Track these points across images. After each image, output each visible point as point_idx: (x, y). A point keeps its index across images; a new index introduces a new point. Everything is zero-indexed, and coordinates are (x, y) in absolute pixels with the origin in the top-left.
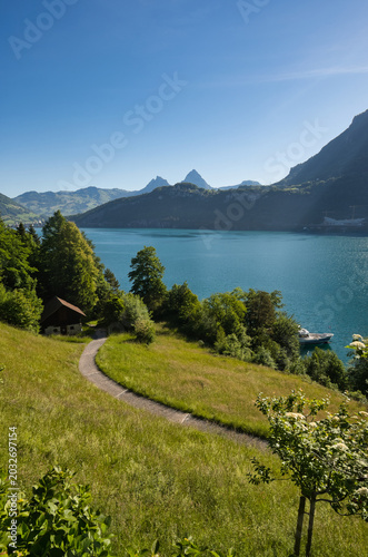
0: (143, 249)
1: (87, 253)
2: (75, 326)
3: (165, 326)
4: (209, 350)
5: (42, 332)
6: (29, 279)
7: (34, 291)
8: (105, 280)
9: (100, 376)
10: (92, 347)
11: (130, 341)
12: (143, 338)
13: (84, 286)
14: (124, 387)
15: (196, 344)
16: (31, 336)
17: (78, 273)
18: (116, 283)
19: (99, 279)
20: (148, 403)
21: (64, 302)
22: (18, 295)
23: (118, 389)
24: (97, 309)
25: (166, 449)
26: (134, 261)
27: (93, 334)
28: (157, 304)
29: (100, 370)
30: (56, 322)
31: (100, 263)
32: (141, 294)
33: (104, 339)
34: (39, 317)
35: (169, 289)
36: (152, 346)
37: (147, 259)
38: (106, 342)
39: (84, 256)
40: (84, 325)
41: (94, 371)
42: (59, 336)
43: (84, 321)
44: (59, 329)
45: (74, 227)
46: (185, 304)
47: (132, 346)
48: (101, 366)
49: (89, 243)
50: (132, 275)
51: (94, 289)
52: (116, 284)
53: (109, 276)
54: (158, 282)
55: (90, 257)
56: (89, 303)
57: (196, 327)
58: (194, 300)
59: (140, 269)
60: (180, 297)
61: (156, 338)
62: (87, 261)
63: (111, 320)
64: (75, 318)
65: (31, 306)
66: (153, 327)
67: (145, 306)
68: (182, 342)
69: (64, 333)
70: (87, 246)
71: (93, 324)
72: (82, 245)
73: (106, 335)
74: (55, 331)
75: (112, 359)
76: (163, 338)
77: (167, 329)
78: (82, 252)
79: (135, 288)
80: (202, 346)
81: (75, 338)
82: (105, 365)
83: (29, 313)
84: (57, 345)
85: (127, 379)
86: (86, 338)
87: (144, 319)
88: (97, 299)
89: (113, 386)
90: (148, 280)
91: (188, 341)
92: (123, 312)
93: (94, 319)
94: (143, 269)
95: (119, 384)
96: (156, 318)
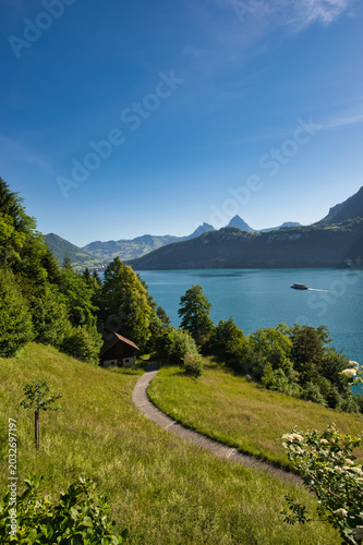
0: (191, 288)
1: (141, 292)
2: (130, 359)
3: (212, 360)
4: (256, 384)
5: (101, 365)
6: (91, 316)
7: (95, 327)
8: (157, 317)
9: (151, 407)
10: (145, 378)
11: (180, 374)
12: (192, 372)
13: (138, 322)
14: (173, 419)
15: (243, 379)
16: (92, 367)
17: (134, 311)
18: (167, 319)
19: (152, 316)
20: (195, 435)
21: (120, 337)
22: (82, 330)
23: (167, 420)
24: (150, 344)
25: (209, 483)
26: (183, 299)
27: (146, 367)
28: (205, 339)
29: (151, 401)
30: (114, 355)
31: (152, 301)
32: (190, 329)
33: (156, 372)
34: (99, 351)
35: (215, 325)
36: (202, 380)
37: (194, 297)
38: (158, 375)
39: (139, 296)
40: (138, 358)
41: (146, 402)
42: (116, 368)
43: (138, 354)
44: (116, 361)
45: (130, 270)
46: (231, 339)
47: (183, 380)
48: (152, 397)
49: (143, 283)
50: (181, 311)
51: (148, 325)
52: (167, 321)
53: (160, 313)
54: (205, 318)
55: (144, 296)
56: (142, 338)
57: (243, 361)
58: (240, 335)
59: (188, 306)
60: (226, 332)
61: (205, 372)
62: (141, 300)
63: (164, 355)
64: (130, 351)
65: (92, 340)
66: (205, 361)
67: (193, 340)
68: (229, 376)
69: (120, 366)
70: (142, 286)
71: (147, 357)
72: (137, 285)
73: (157, 368)
74: (113, 363)
75: (162, 391)
76: (211, 372)
77: (214, 363)
78: (137, 292)
79: (184, 324)
80: (249, 381)
81: (130, 370)
82: (156, 396)
83: (90, 347)
84: (113, 374)
85: (175, 410)
86: (140, 371)
87: (193, 354)
88: (150, 335)
89: (163, 418)
90: (196, 316)
91: (235, 375)
92: (172, 346)
93: (147, 352)
94: (191, 304)
95: (168, 416)
96: (204, 352)
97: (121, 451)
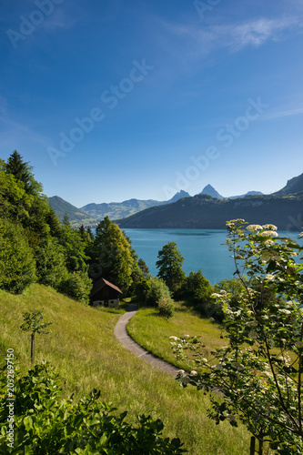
0: (167, 244)
1: (126, 246)
2: (115, 301)
3: (183, 305)
4: (218, 326)
5: (91, 304)
6: (84, 264)
7: (87, 273)
8: (138, 267)
9: (128, 340)
10: (125, 317)
11: (154, 314)
12: (165, 313)
13: (122, 271)
14: (146, 350)
15: (208, 321)
16: (83, 305)
17: (119, 261)
18: (147, 269)
19: (134, 266)
20: (162, 363)
21: (107, 282)
22: (76, 276)
23: (141, 350)
24: (131, 289)
26: (160, 253)
27: (128, 308)
28: (178, 287)
29: (129, 335)
30: (100, 297)
31: (135, 254)
32: (165, 278)
33: (135, 312)
34: (89, 293)
35: (187, 275)
36: (173, 320)
37: (170, 252)
38: (136, 314)
39: (123, 249)
40: (121, 300)
41: (125, 336)
42: (103, 308)
43: (122, 297)
44: (103, 302)
45: (117, 227)
46: (199, 288)
47: (156, 319)
48: (130, 332)
49: (128, 239)
50: (159, 263)
51: (130, 273)
52: (147, 271)
53: (141, 264)
54: (178, 269)
55: (127, 249)
56: (125, 284)
57: (208, 305)
58: (206, 284)
59: (165, 259)
60: (196, 281)
61: (175, 313)
62: (125, 252)
63: (142, 298)
64: (114, 294)
65: (84, 284)
66: (173, 304)
67: (168, 288)
68: (196, 318)
69: (106, 306)
70: (126, 241)
71: (128, 300)
72: (122, 240)
73: (136, 309)
74: (100, 303)
75: (138, 327)
76: (181, 314)
77: (185, 307)
78: (122, 246)
79: (161, 273)
80: (213, 323)
81: (114, 310)
82: (133, 331)
83: (82, 289)
84: (100, 312)
85: (148, 343)
86: (122, 311)
87: (166, 298)
88: (132, 281)
89: (137, 348)
90: (171, 268)
91: (201, 318)
92: (149, 291)
93: (129, 296)
94: (167, 259)
95: (142, 347)
96: (176, 297)
97: (98, 370)
